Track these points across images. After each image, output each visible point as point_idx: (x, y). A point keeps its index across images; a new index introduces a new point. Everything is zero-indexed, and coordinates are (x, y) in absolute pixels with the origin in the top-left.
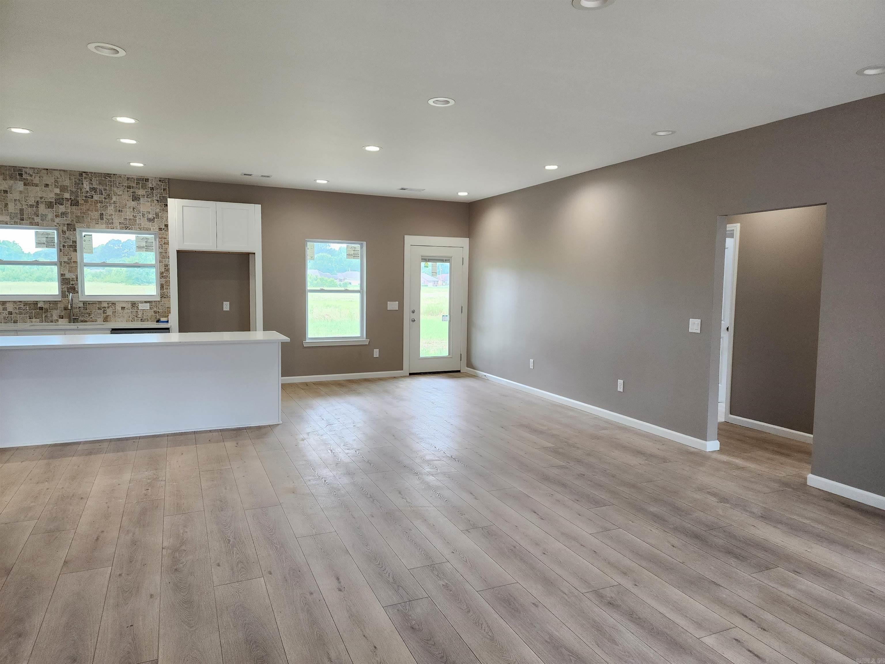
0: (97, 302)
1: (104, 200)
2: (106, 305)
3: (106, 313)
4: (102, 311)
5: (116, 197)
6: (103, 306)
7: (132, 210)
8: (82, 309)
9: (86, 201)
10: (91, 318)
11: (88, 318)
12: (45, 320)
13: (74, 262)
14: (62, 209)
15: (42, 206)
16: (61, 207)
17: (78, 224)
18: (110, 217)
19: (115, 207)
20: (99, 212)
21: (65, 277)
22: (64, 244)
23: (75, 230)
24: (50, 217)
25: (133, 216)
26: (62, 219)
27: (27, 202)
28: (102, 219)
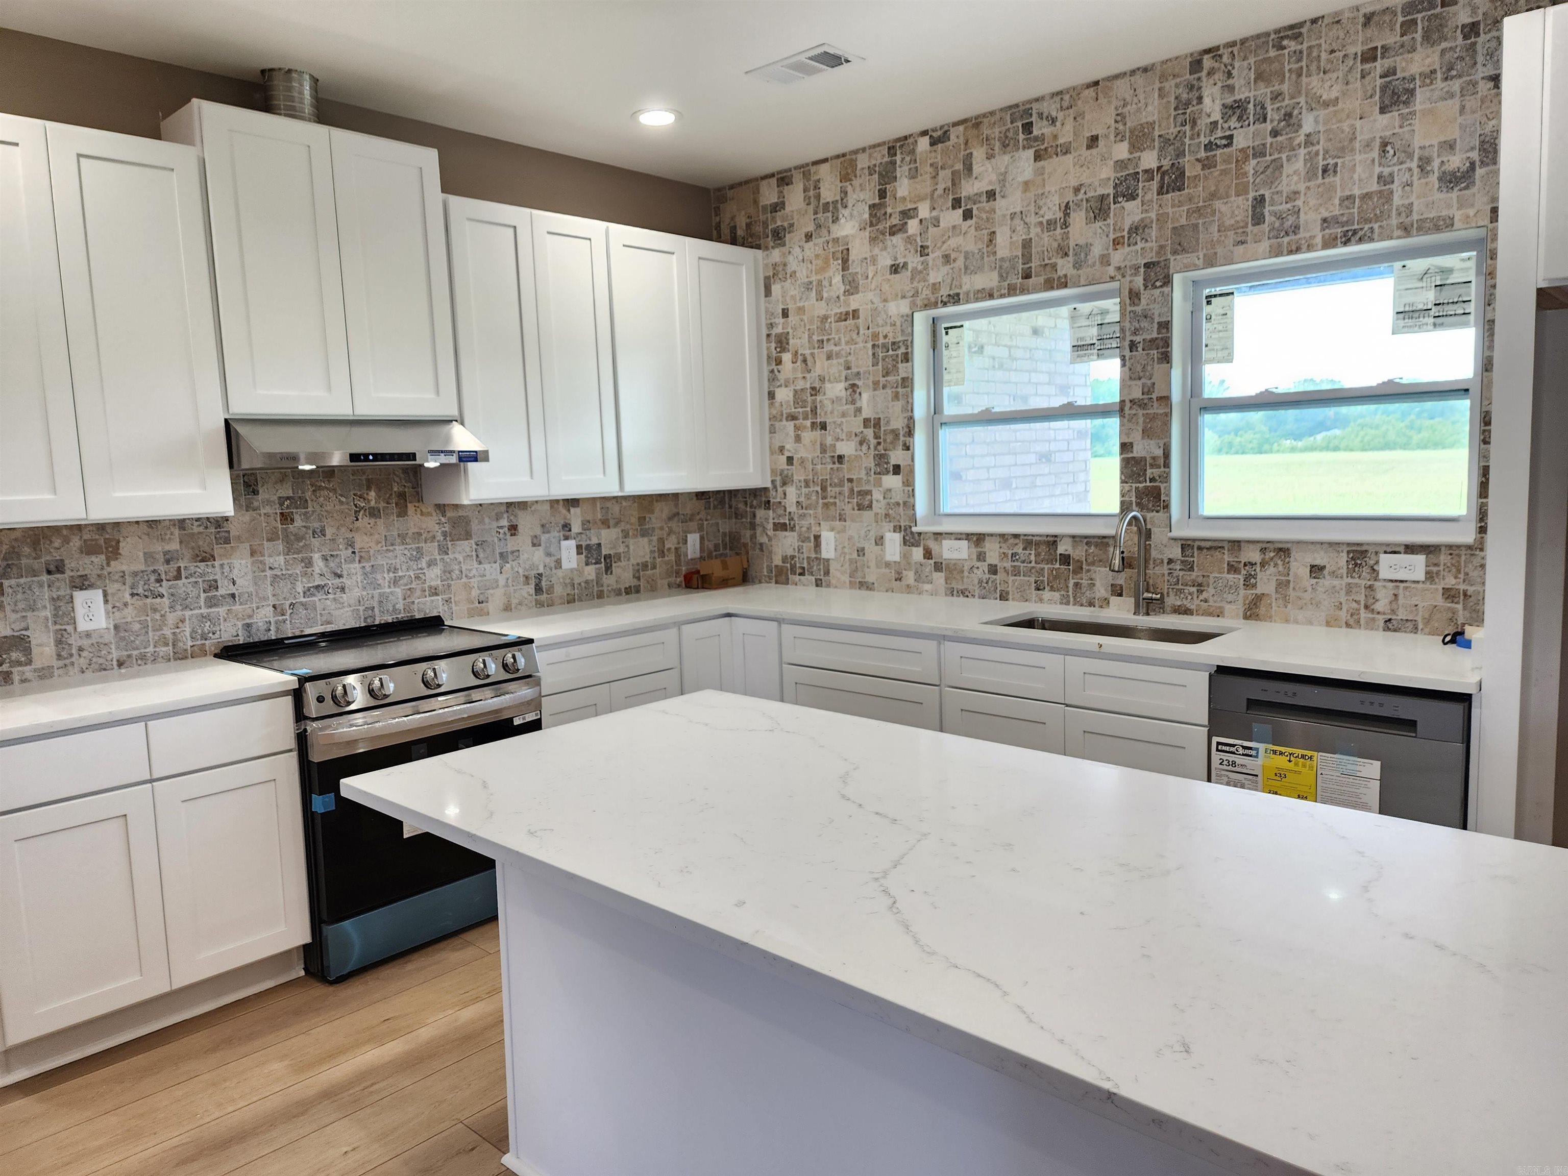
0: (1226, 545)
1: (1269, 140)
2: (1254, 555)
3: (1254, 586)
4: (1241, 578)
5: (1315, 113)
6: (1246, 560)
7: (1375, 154)
8: (1178, 567)
9: (1208, 164)
10: (1208, 599)
11: (1199, 601)
12: (1074, 598)
13: (1160, 399)
14: (1132, 212)
15: (1078, 218)
16: (1130, 206)
17: (1178, 257)
18: (1289, 206)
19: (1311, 158)
20: (1252, 195)
21: (1130, 455)
22: (1134, 338)
23: (1167, 281)
24: (1097, 250)
25: (1380, 177)
26: (1132, 248)
27: (1041, 212)
28: (1258, 219)
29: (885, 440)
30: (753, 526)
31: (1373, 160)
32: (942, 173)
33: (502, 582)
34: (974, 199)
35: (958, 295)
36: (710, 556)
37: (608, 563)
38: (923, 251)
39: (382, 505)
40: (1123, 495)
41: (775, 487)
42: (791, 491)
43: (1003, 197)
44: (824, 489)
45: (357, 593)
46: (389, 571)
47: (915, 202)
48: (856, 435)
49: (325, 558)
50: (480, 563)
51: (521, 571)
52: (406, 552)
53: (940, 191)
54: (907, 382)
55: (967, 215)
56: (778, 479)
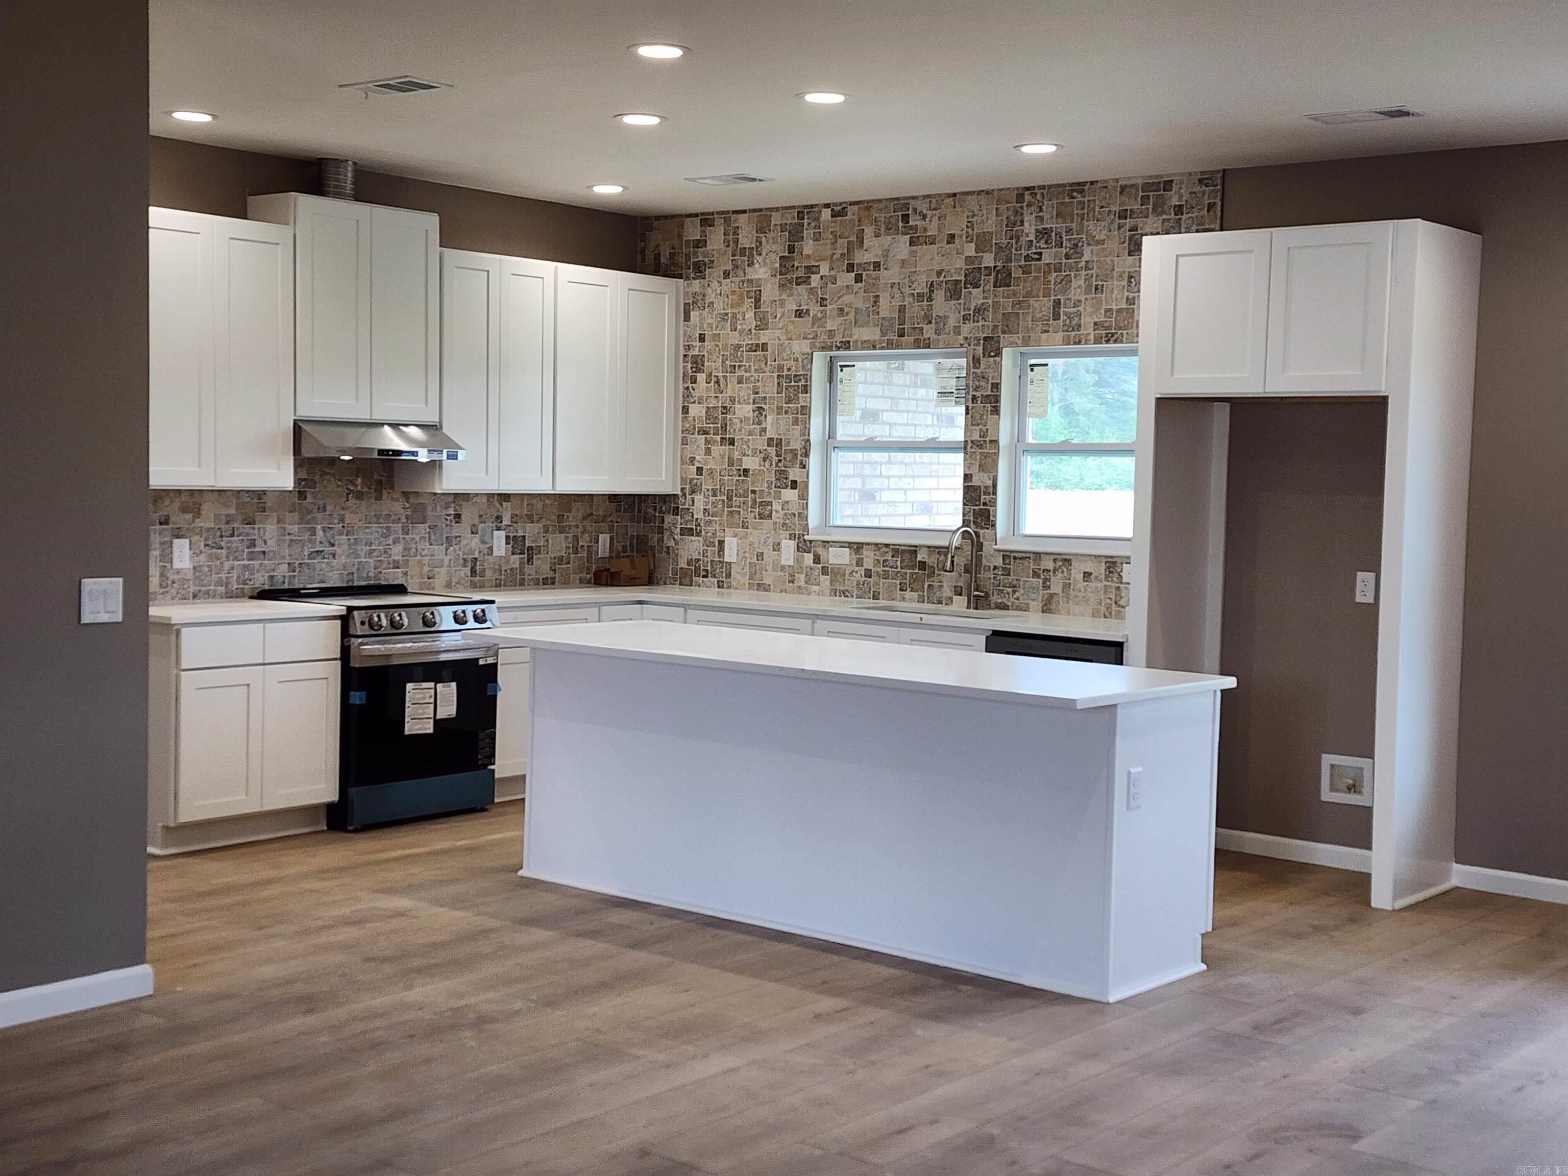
0: (1032, 556)
1: (1064, 261)
2: (1050, 564)
3: (1049, 588)
4: (1041, 580)
5: (1092, 247)
6: (1045, 568)
7: (1125, 283)
8: (1000, 573)
9: (1026, 271)
10: (1018, 599)
11: (1012, 600)
13: (991, 441)
14: (976, 297)
15: (939, 295)
16: (975, 291)
17: (1006, 336)
18: (1075, 310)
19: (1088, 278)
20: (1053, 298)
21: (970, 484)
22: (975, 393)
23: (999, 353)
24: (951, 323)
25: (1127, 299)
26: (976, 324)
27: (913, 286)
28: (1056, 317)
29: (785, 458)
30: (661, 530)
31: (1124, 287)
32: (840, 241)
33: (446, 563)
34: (864, 266)
35: (849, 342)
36: (618, 557)
37: (530, 554)
38: (823, 302)
39: (366, 489)
40: (964, 515)
41: (684, 495)
42: (699, 499)
43: (886, 269)
44: (730, 498)
45: (343, 559)
46: (366, 544)
47: (817, 261)
48: (760, 452)
49: (324, 530)
50: (431, 545)
51: (461, 553)
52: (379, 530)
53: (837, 256)
54: (806, 411)
55: (858, 278)
56: (688, 487)
